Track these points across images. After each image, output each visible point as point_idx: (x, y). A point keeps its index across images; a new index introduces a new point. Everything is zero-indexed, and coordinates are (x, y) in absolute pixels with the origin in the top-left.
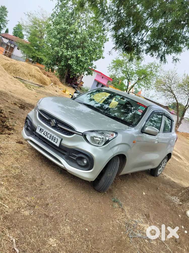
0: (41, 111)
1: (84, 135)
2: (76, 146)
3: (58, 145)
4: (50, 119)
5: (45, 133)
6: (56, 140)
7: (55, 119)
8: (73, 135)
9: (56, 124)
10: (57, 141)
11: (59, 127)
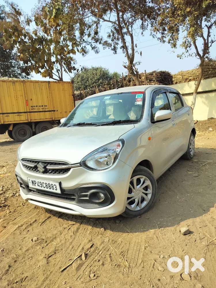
0: (23, 160)
1: (83, 164)
2: (80, 183)
3: (59, 191)
4: (36, 164)
5: (39, 184)
6: (54, 187)
7: (40, 162)
8: (69, 170)
9: (45, 167)
10: (56, 187)
11: (50, 170)
